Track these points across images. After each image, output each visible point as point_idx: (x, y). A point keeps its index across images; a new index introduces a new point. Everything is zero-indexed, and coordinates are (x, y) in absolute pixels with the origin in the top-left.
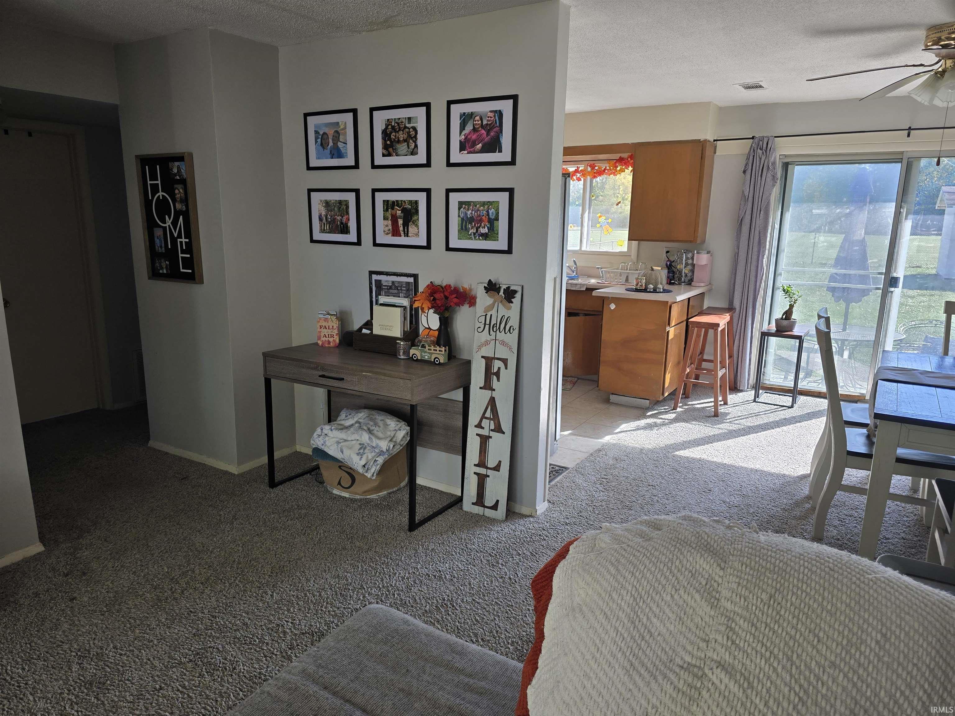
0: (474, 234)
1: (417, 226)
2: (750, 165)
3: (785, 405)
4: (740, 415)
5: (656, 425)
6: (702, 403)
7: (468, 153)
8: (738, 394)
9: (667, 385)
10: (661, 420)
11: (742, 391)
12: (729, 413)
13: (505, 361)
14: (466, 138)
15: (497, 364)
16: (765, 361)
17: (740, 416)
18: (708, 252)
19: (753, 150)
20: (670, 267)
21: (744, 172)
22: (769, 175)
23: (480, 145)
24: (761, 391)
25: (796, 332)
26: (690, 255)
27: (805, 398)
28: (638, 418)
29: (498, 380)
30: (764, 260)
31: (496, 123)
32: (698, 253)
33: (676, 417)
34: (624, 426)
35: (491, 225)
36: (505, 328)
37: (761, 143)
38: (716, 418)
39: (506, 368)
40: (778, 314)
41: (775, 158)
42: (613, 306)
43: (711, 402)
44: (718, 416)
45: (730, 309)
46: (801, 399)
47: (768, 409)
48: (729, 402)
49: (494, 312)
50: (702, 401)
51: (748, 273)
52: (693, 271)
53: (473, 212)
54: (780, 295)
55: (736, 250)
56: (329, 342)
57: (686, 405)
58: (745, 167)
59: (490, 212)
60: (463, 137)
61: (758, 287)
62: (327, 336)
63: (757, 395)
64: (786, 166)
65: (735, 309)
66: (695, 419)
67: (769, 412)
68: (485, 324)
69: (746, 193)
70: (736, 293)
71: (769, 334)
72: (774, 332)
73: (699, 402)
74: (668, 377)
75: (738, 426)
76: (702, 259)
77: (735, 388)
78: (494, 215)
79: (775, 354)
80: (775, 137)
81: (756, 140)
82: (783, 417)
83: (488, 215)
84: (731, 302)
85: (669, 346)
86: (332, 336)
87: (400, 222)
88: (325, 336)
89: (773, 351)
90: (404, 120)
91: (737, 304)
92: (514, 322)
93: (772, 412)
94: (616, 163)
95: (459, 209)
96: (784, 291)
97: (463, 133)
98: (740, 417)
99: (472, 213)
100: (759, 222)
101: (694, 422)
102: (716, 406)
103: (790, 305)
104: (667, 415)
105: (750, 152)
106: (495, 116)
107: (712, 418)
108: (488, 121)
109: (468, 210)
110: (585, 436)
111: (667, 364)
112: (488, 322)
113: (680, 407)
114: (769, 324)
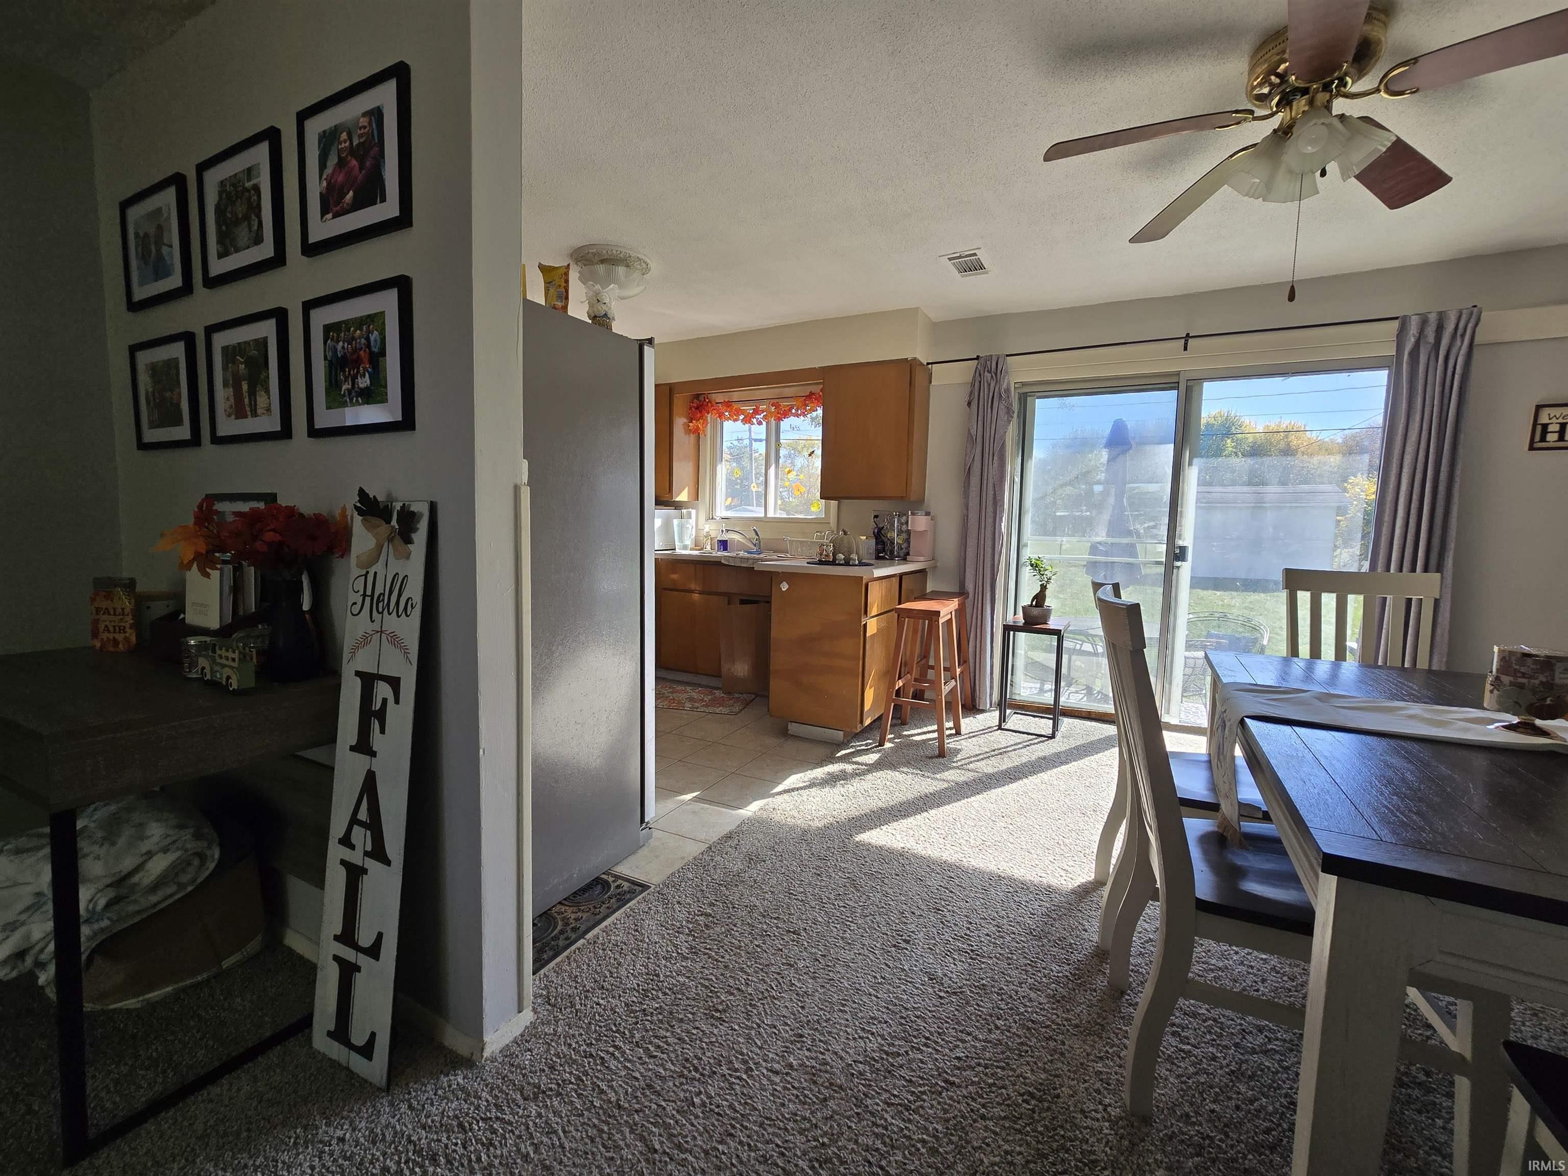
0: (350, 392)
1: (267, 391)
2: (976, 394)
3: (1043, 733)
4: (978, 752)
5: (843, 777)
6: (925, 733)
7: (334, 217)
8: (977, 716)
9: (867, 707)
10: (855, 766)
11: (983, 711)
12: (960, 750)
13: (394, 683)
14: (329, 184)
15: (383, 690)
16: (1013, 666)
17: (977, 755)
18: (928, 514)
19: (978, 374)
20: (879, 536)
21: (969, 404)
22: (1002, 406)
23: (351, 193)
24: (1008, 711)
25: (1052, 624)
26: (903, 519)
27: (1071, 720)
28: (821, 763)
29: (383, 731)
30: (1003, 524)
31: (373, 136)
32: (913, 514)
33: (880, 758)
34: (793, 780)
35: (373, 368)
36: (397, 603)
37: (989, 363)
38: (941, 760)
39: (397, 701)
40: (1026, 600)
41: (1009, 384)
42: (785, 587)
43: (933, 731)
44: (944, 757)
45: (962, 593)
46: (1066, 723)
47: (1019, 741)
48: (963, 731)
49: (379, 567)
50: (925, 729)
51: (982, 542)
52: (908, 541)
53: (346, 345)
54: (1027, 572)
55: (965, 512)
56: (116, 642)
57: (900, 736)
58: (970, 396)
59: (372, 338)
60: (325, 184)
61: (996, 563)
62: (111, 629)
63: (1003, 719)
64: (1024, 399)
65: (968, 593)
66: (908, 764)
67: (1020, 746)
68: (364, 595)
69: (973, 432)
70: (968, 570)
71: (1016, 629)
72: (1021, 624)
73: (919, 731)
74: (869, 695)
75: (972, 774)
76: (919, 523)
77: (972, 707)
78: (379, 343)
79: (1027, 657)
80: (1007, 356)
81: (982, 361)
82: (1041, 754)
83: (368, 345)
84: (962, 584)
85: (867, 647)
86: (123, 630)
87: (245, 387)
88: (107, 629)
89: (1023, 652)
90: (241, 176)
91: (970, 587)
92: (415, 590)
93: (1025, 747)
94: (805, 400)
95: (325, 343)
96: (1032, 565)
97: (324, 176)
98: (979, 757)
99: (343, 348)
100: (993, 470)
101: (905, 770)
102: (941, 739)
103: (1041, 585)
104: (866, 757)
105: (974, 377)
106: (370, 123)
107: (934, 760)
108: (360, 136)
109: (338, 341)
110: (718, 804)
111: (866, 675)
112: (369, 592)
113: (890, 740)
114: (1015, 614)
